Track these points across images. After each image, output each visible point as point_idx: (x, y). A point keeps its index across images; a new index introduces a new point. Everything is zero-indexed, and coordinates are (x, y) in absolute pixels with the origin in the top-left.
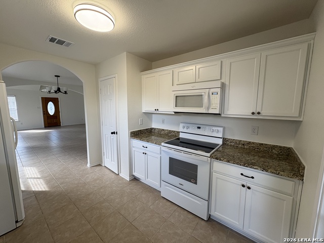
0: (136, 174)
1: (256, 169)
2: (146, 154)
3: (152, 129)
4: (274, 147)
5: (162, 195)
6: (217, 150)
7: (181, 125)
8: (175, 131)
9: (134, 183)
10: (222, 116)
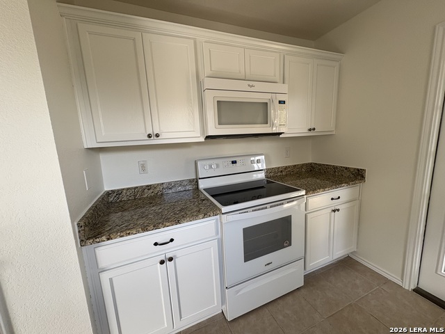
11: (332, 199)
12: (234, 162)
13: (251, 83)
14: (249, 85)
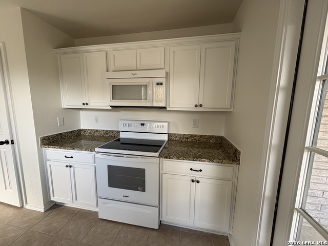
0: (56, 198)
1: (203, 161)
2: (71, 167)
3: (80, 131)
4: (211, 137)
5: (100, 216)
6: (164, 147)
7: (121, 123)
8: (113, 131)
9: (54, 212)
10: (168, 109)
11: (191, 169)
12: (143, 125)
13: (134, 72)
14: (132, 74)
